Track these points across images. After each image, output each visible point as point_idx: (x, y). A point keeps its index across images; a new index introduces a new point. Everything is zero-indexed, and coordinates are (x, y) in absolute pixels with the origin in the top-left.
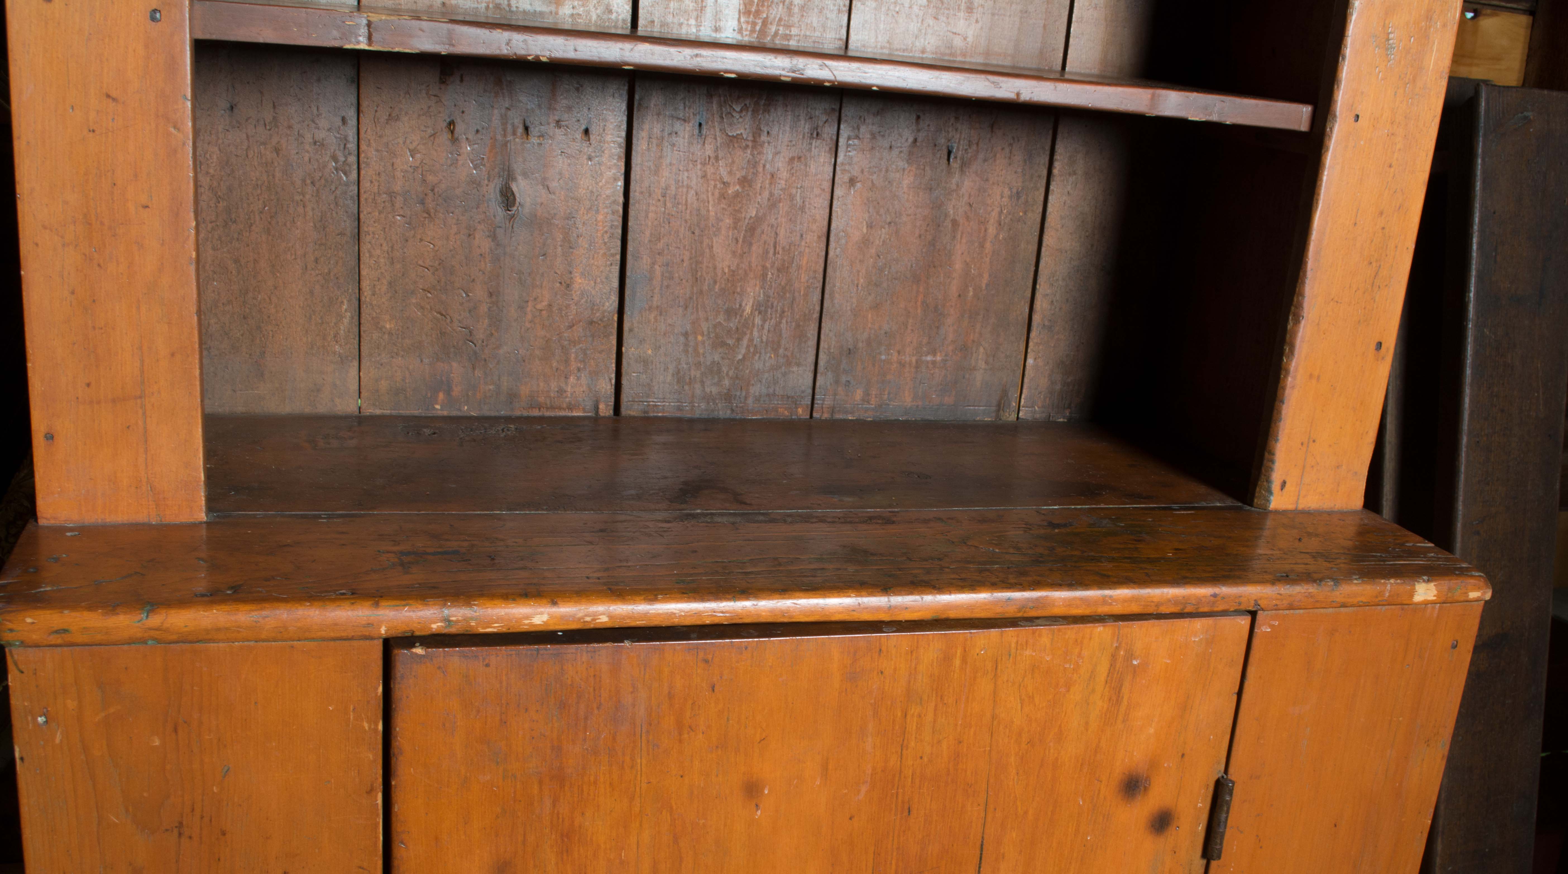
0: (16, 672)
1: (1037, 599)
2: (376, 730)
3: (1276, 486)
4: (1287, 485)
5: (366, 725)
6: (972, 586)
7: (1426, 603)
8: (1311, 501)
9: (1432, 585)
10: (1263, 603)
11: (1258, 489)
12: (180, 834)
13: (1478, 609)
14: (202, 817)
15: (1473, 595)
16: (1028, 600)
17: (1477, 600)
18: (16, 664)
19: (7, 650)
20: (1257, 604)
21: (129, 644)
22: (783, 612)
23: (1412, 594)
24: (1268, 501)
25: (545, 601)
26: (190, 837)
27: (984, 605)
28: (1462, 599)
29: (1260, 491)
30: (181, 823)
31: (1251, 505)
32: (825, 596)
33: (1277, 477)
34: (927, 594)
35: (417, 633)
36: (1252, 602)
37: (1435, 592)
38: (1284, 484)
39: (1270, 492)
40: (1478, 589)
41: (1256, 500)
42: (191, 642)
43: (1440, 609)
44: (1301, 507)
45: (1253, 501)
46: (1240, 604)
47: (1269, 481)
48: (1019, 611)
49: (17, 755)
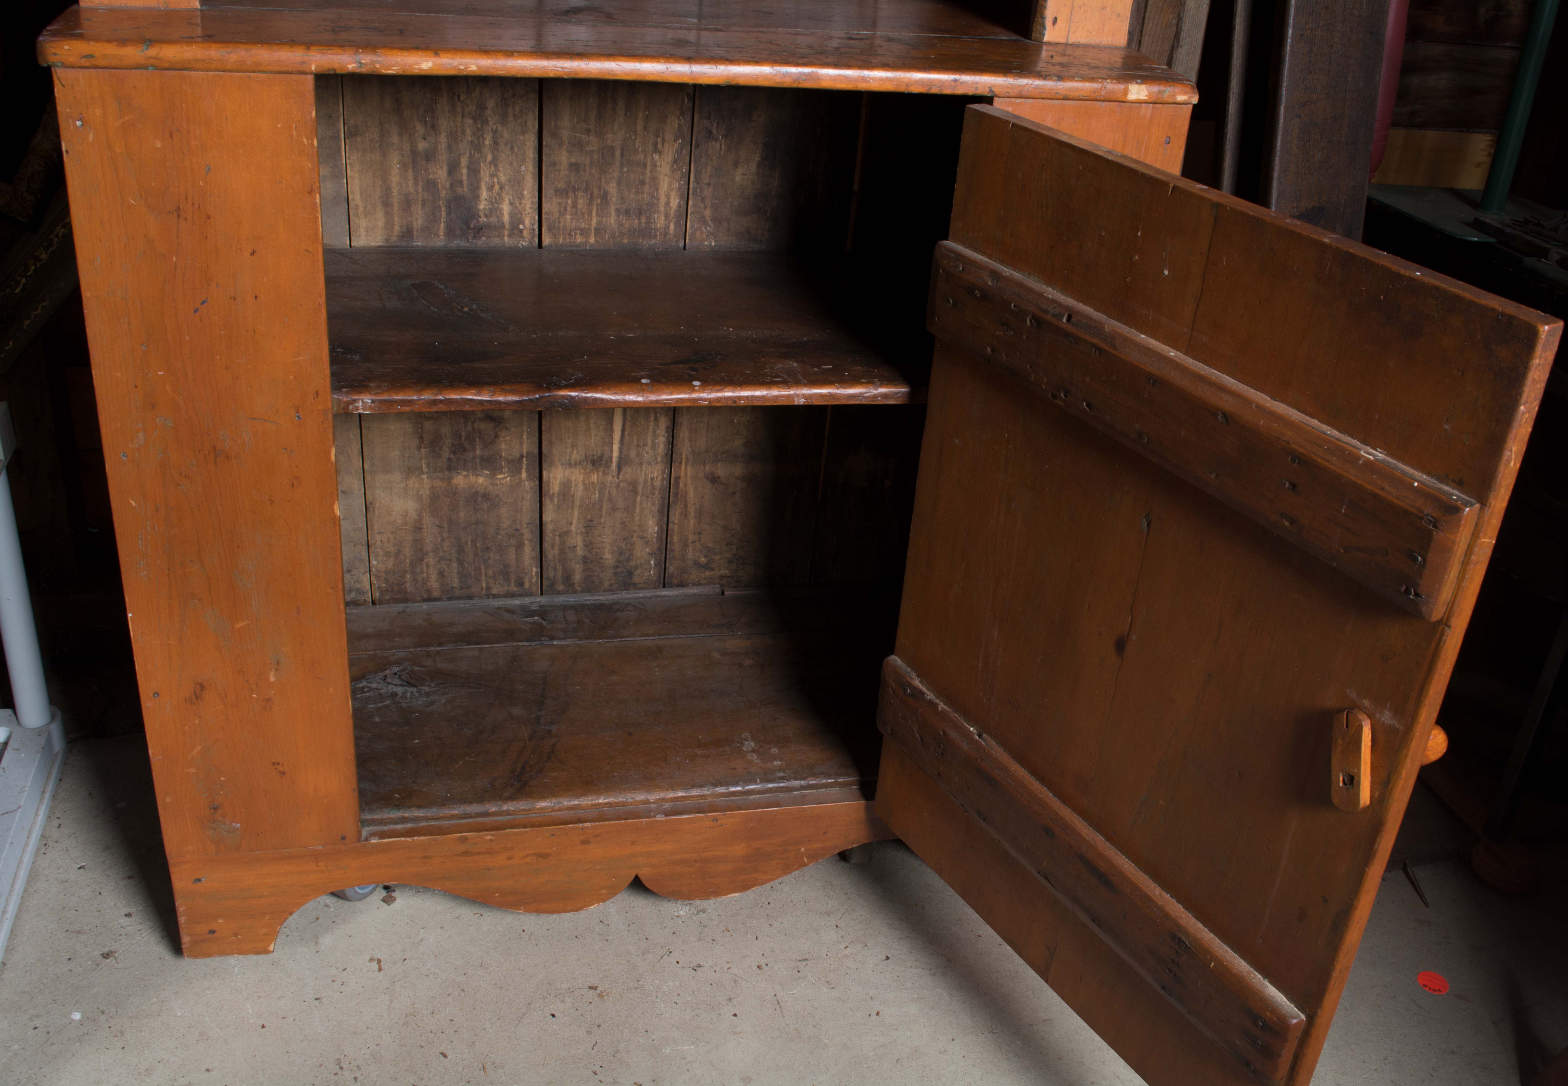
0: (60, 86)
1: (809, 74)
2: (312, 145)
3: (1048, 23)
4: (1058, 22)
5: (305, 141)
6: (757, 62)
7: (1141, 102)
8: (1079, 37)
9: (1144, 86)
10: (996, 90)
11: (1035, 25)
12: (179, 216)
13: (1188, 111)
14: (193, 204)
15: (1181, 98)
16: (801, 74)
17: (1185, 103)
18: (59, 80)
19: (53, 69)
20: (991, 91)
21: (135, 68)
22: (608, 72)
23: (1126, 92)
24: (1043, 35)
25: (430, 52)
26: (186, 219)
27: (765, 77)
28: (1171, 100)
29: (1036, 27)
30: (179, 208)
31: (1030, 39)
32: (641, 61)
33: (1049, 13)
34: (721, 64)
35: (338, 72)
36: (987, 90)
37: (1146, 93)
38: (1055, 21)
39: (1044, 27)
40: (1186, 93)
41: (1033, 35)
42: (178, 70)
43: (1153, 108)
44: (1071, 41)
45: (1031, 35)
46: (976, 89)
47: (1043, 17)
48: (795, 82)
49: (64, 148)
